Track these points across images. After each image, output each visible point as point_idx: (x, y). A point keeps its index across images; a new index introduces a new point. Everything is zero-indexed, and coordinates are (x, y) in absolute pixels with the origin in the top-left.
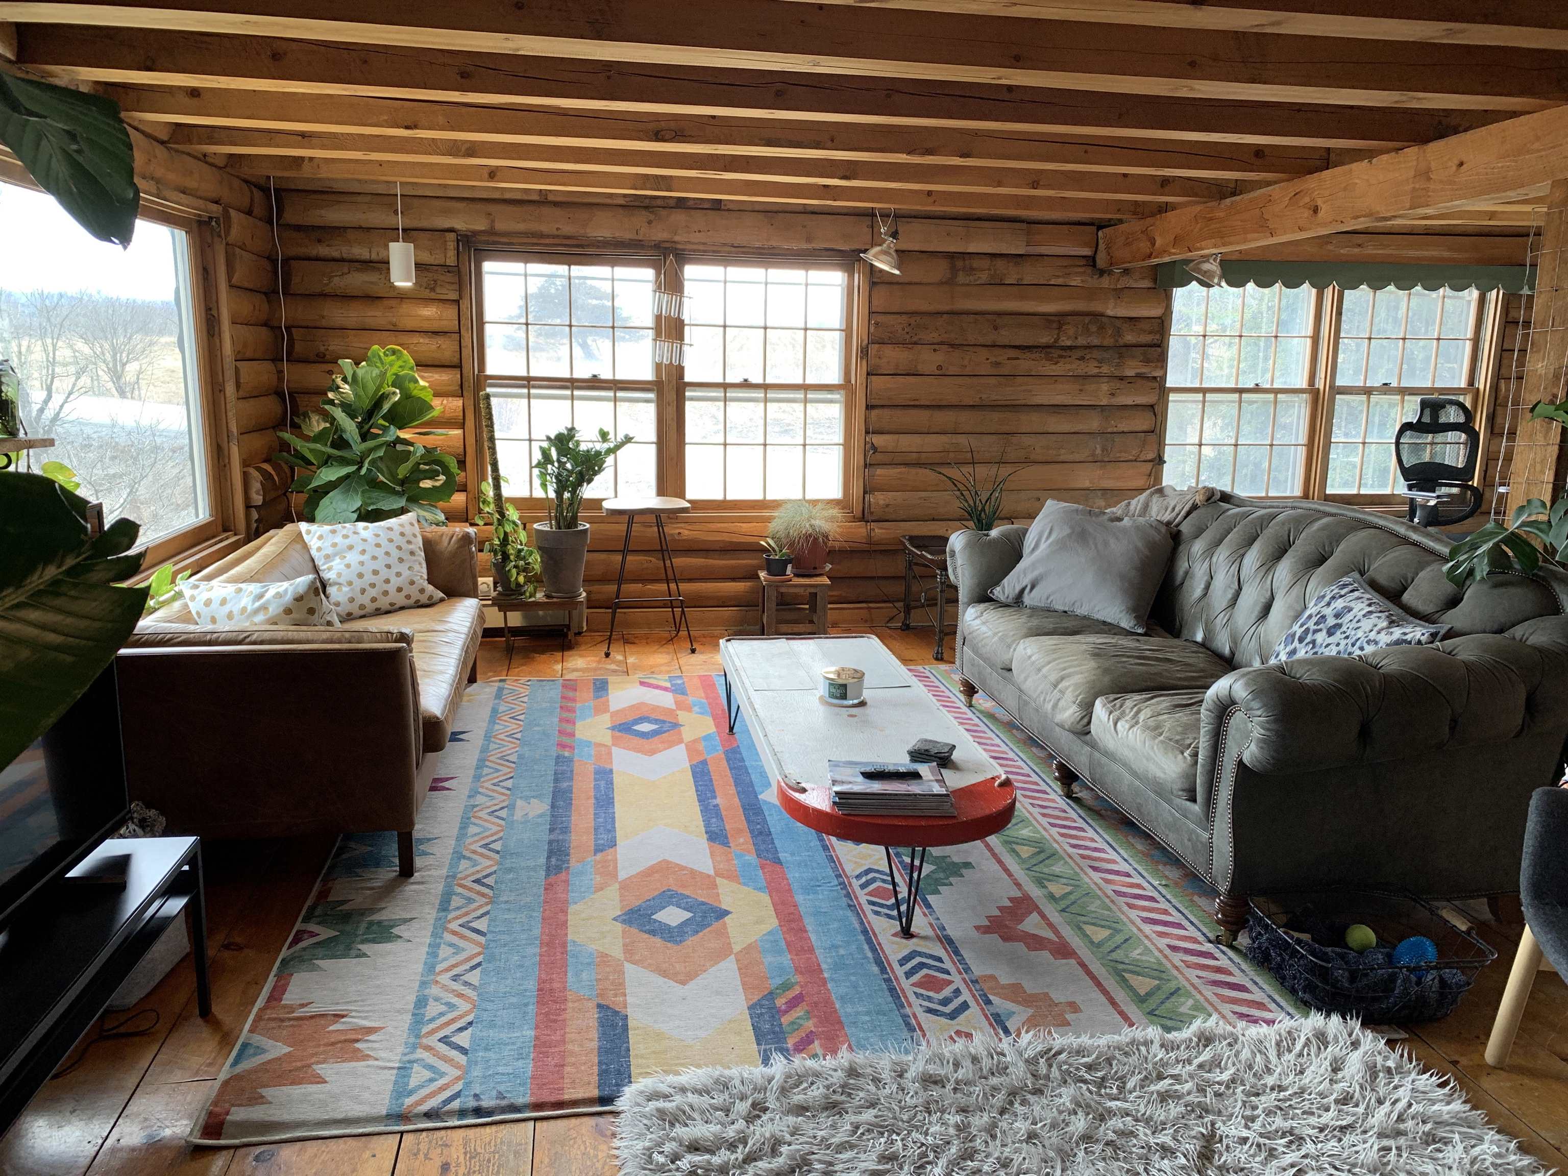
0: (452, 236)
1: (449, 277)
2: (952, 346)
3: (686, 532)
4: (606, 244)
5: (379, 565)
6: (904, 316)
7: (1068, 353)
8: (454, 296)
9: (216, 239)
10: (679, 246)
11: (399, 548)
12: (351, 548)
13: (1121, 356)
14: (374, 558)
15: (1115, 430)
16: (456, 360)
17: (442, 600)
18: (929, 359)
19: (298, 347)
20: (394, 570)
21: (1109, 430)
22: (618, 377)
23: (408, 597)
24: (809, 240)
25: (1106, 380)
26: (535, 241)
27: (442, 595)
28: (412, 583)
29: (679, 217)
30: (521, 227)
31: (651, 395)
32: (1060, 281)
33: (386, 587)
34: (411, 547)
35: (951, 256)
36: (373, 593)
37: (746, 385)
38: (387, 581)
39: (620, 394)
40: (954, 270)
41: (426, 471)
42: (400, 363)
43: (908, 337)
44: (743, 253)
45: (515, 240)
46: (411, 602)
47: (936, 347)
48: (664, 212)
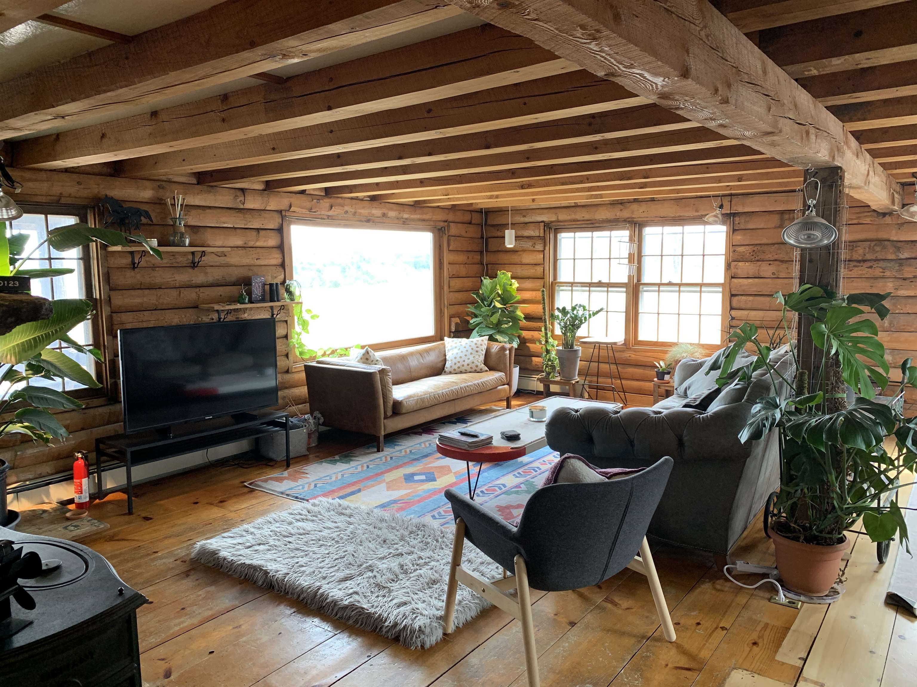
0: (543, 224)
1: (540, 242)
2: (782, 261)
3: (633, 356)
4: (603, 221)
5: (463, 355)
6: (751, 247)
7: (862, 264)
8: (542, 249)
9: (444, 235)
10: (635, 220)
11: (472, 349)
12: (456, 347)
13: (901, 265)
14: (462, 352)
15: (902, 312)
16: (542, 276)
17: (486, 371)
18: (767, 270)
19: (489, 271)
20: (467, 357)
21: (897, 312)
22: (612, 281)
23: (471, 368)
24: (697, 211)
25: (891, 280)
26: (574, 223)
27: (487, 369)
28: (473, 363)
29: (635, 206)
30: (569, 218)
31: (624, 289)
32: (855, 222)
33: (463, 363)
34: (477, 349)
35: (782, 213)
36: (458, 365)
37: (670, 284)
38: (464, 361)
39: (610, 289)
40: (782, 220)
41: (505, 321)
42: (505, 278)
43: (752, 257)
44: (666, 220)
45: (566, 224)
46: (473, 370)
47: (771, 262)
48: (628, 205)
